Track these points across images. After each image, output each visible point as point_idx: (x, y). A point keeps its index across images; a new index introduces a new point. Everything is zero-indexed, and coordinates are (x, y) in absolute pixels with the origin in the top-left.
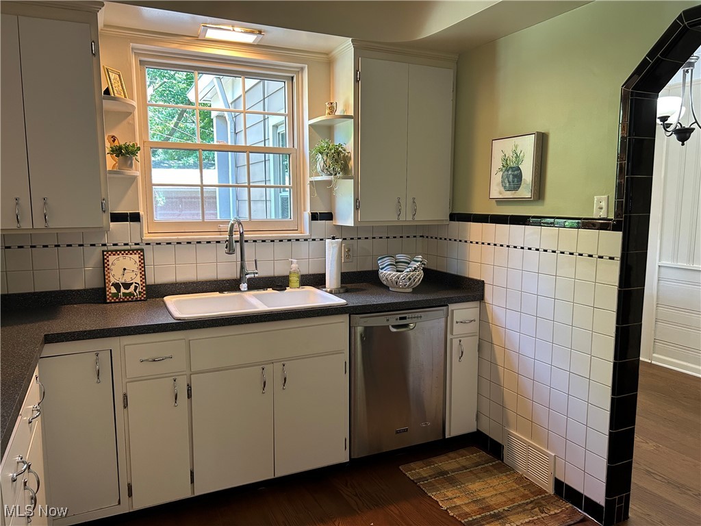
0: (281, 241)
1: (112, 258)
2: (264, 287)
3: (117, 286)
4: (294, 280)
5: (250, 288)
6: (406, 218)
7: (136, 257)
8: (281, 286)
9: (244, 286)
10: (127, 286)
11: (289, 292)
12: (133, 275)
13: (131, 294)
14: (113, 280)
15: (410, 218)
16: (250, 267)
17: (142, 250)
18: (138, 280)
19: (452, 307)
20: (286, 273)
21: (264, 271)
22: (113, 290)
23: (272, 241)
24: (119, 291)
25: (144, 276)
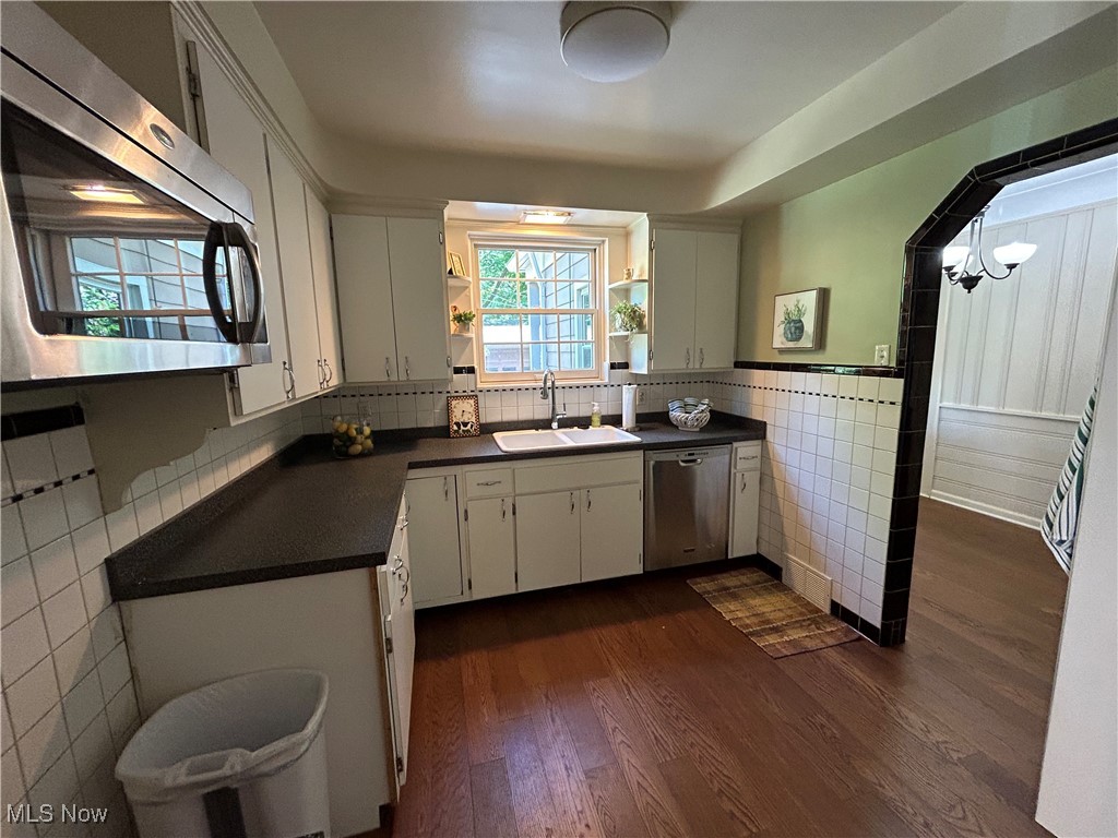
1: (454, 403)
2: (571, 426)
3: (457, 424)
4: (596, 420)
5: (560, 427)
6: (695, 366)
7: (472, 402)
8: (585, 425)
9: (555, 425)
10: (465, 424)
11: (592, 430)
12: (470, 416)
13: (468, 431)
14: (455, 420)
15: (697, 366)
16: (559, 410)
17: (476, 396)
18: (473, 420)
19: (735, 445)
20: (589, 414)
21: (571, 413)
22: (455, 428)
24: (459, 428)
25: (478, 417)
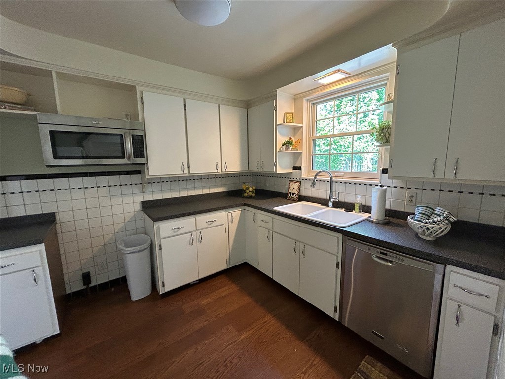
0: (360, 184)
1: (291, 183)
2: (341, 207)
3: (290, 193)
4: (356, 207)
5: (334, 206)
7: (298, 184)
8: (350, 209)
9: (331, 204)
10: (293, 194)
11: (354, 214)
12: (296, 191)
13: (294, 198)
14: (290, 191)
15: (450, 176)
17: (300, 181)
18: (297, 193)
20: (353, 202)
21: (342, 199)
22: (289, 195)
23: (355, 184)
24: (291, 195)
25: (299, 192)
